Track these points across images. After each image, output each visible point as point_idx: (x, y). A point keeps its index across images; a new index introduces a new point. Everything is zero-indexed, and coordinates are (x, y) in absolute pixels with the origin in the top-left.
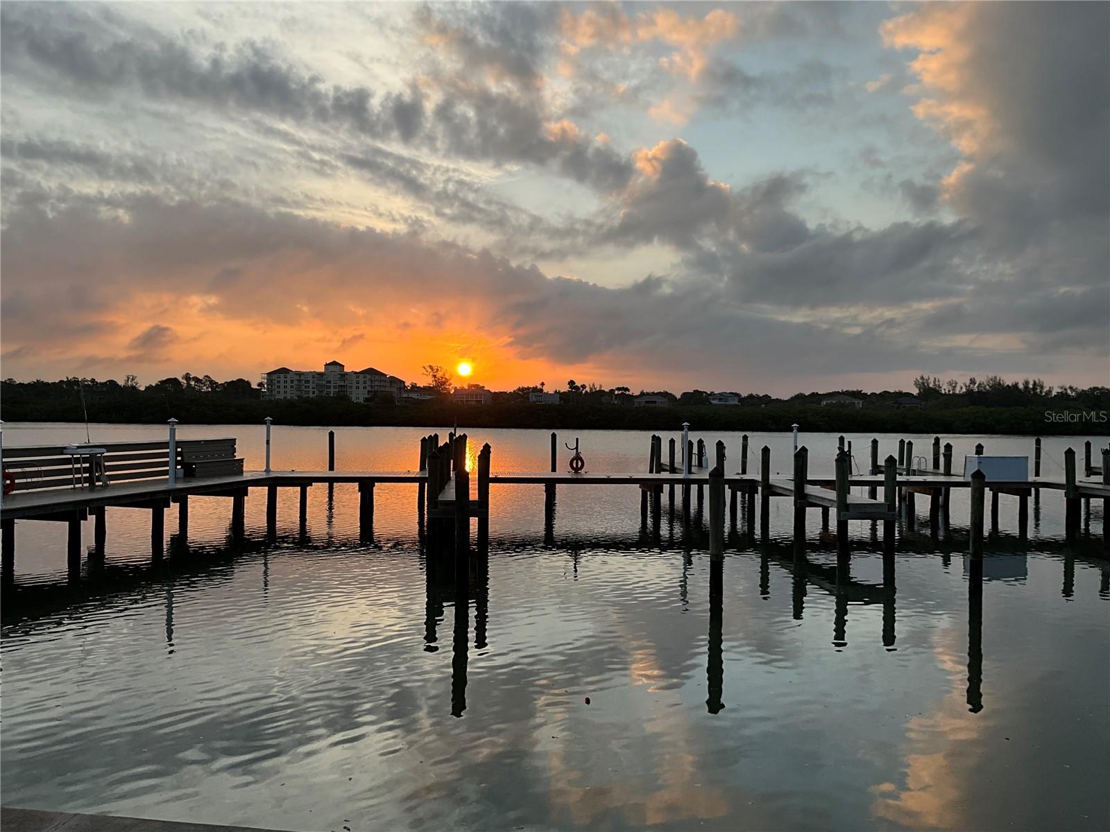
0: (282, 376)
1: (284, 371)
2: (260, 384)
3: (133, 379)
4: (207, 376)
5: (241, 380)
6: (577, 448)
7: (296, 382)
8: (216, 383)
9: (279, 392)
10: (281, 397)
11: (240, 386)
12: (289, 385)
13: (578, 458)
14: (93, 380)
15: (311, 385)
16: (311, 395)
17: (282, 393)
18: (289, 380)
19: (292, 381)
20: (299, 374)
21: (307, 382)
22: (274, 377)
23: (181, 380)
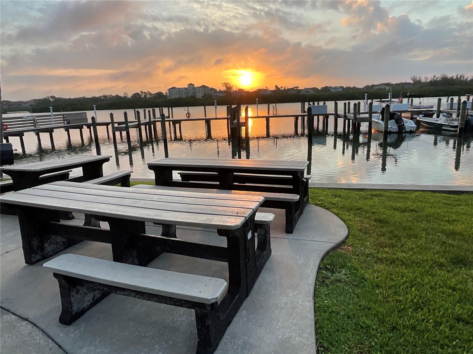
0: (173, 90)
1: (174, 88)
2: (166, 93)
3: (126, 94)
4: (148, 91)
5: (160, 92)
6: (188, 110)
7: (178, 92)
8: (152, 94)
9: (173, 96)
10: (173, 97)
11: (160, 94)
12: (176, 93)
13: (188, 113)
14: (111, 95)
15: (183, 92)
16: (184, 96)
17: (174, 96)
18: (176, 91)
19: (177, 92)
20: (179, 89)
21: (182, 91)
22: (171, 90)
23: (140, 93)
